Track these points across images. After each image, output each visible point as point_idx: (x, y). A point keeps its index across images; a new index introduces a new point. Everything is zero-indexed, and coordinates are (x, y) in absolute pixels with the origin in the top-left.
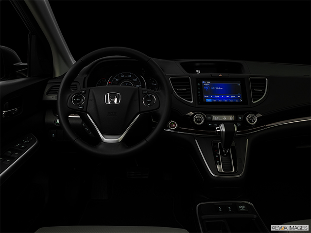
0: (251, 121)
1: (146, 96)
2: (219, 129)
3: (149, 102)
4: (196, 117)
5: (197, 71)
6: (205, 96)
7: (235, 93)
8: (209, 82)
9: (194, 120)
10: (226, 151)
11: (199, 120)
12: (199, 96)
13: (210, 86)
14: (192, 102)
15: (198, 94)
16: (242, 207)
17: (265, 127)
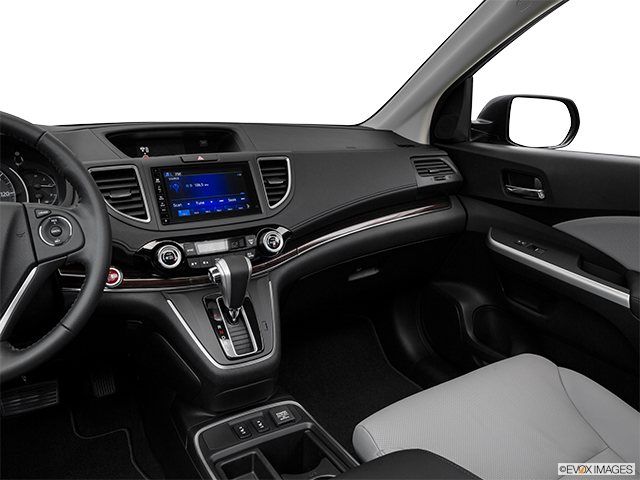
0: (271, 246)
1: (47, 221)
2: (217, 271)
3: (57, 235)
4: (162, 251)
5: (142, 149)
6: (175, 206)
7: (235, 193)
8: (179, 174)
9: (161, 261)
10: (234, 314)
11: (171, 258)
12: (163, 205)
13: (182, 181)
14: (149, 220)
15: (159, 203)
16: (283, 415)
17: (296, 253)
